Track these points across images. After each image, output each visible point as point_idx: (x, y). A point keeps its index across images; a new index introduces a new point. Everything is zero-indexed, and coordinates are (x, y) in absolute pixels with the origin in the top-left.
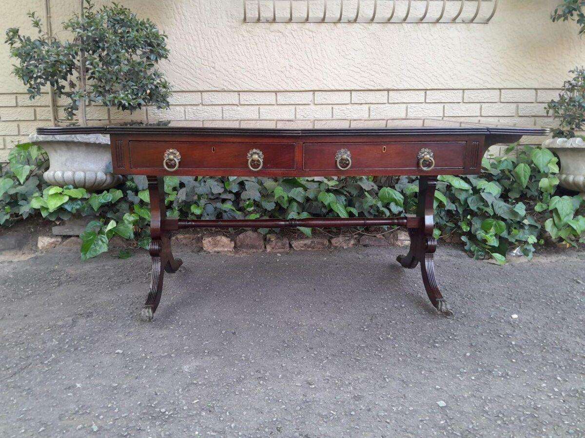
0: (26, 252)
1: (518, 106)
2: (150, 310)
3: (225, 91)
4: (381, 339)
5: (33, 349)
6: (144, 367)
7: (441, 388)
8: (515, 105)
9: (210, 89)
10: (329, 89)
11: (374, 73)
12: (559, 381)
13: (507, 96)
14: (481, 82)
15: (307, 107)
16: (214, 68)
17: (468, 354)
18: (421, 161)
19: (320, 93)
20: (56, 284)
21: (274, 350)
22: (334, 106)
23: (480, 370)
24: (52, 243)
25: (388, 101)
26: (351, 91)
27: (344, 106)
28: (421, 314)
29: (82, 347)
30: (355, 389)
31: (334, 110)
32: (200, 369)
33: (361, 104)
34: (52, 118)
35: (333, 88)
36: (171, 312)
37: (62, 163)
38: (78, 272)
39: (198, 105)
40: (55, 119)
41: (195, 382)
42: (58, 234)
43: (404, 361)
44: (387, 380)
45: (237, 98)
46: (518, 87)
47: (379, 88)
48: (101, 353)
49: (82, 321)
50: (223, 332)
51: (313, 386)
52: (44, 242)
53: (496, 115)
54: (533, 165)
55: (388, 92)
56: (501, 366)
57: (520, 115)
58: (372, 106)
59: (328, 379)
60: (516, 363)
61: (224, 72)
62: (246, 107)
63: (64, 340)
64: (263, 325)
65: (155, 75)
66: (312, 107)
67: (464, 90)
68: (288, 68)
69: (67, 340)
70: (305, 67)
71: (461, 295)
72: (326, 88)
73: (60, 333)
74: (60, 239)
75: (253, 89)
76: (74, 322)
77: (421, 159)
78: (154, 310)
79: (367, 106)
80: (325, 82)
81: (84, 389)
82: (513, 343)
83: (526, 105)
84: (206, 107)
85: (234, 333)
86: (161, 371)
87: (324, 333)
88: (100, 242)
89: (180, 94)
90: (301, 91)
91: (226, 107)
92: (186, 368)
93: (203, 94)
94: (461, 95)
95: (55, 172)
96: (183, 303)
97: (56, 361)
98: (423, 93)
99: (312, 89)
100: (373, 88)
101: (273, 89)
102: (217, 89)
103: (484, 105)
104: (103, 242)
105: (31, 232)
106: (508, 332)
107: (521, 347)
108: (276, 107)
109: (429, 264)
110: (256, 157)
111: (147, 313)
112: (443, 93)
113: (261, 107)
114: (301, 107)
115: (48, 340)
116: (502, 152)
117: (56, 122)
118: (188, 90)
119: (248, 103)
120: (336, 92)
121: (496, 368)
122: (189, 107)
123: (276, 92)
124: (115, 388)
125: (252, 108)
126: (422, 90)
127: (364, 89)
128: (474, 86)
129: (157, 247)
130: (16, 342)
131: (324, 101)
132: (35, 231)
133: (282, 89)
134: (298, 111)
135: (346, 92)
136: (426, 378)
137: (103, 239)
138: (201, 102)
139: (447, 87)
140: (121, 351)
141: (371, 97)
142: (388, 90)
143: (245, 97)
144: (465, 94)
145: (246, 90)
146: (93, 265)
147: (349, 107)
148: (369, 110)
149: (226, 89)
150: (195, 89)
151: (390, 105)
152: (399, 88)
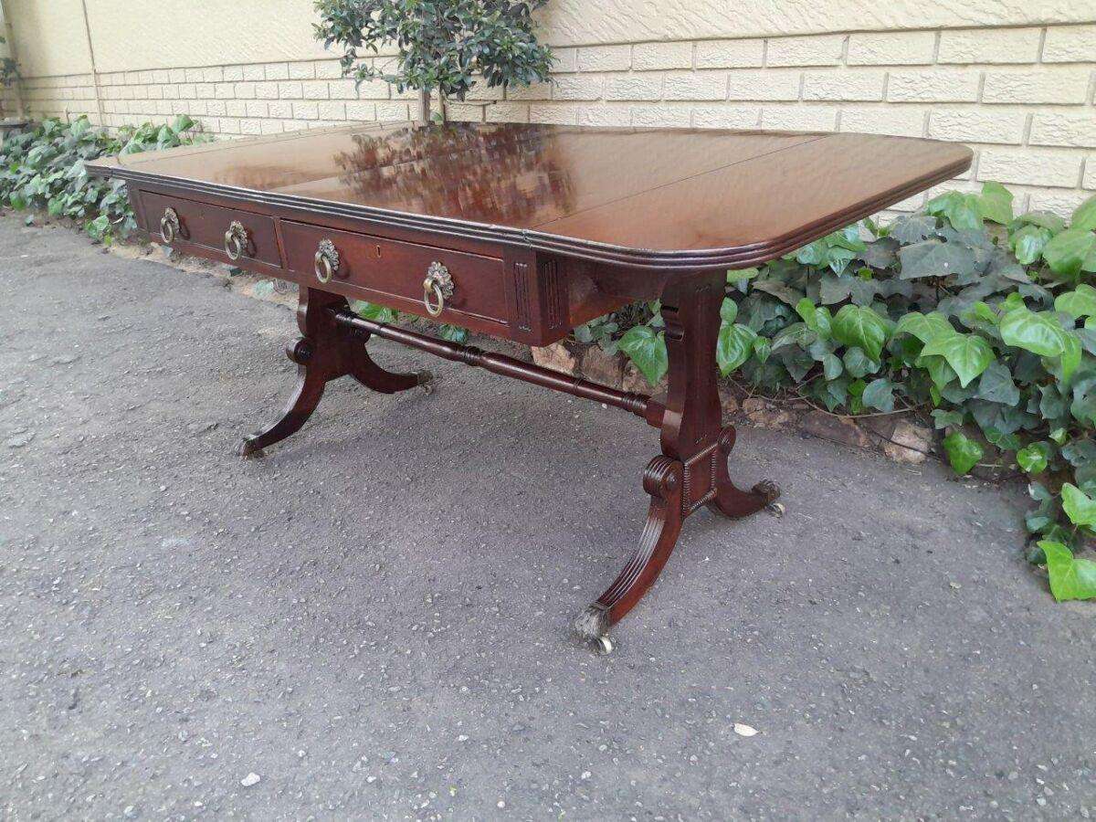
3: (669, 41)
9: (645, 38)
10: (880, 27)
15: (826, 73)
19: (860, 36)
22: (891, 72)
25: (1041, 56)
26: (937, 30)
27: (918, 70)
31: (891, 82)
33: (966, 65)
35: (890, 24)
39: (626, 71)
45: (691, 55)
47: (1014, 20)
55: (1045, 30)
58: (991, 71)
62: (707, 74)
66: (842, 73)
72: (874, 25)
75: (719, 33)
79: (978, 71)
80: (873, 8)
84: (637, 76)
89: (599, 49)
90: (816, 35)
91: (669, 76)
93: (635, 47)
99: (842, 28)
100: (995, 21)
101: (757, 30)
102: (655, 37)
108: (762, 73)
113: (733, 73)
114: (816, 73)
118: (610, 41)
119: (710, 66)
120: (899, 35)
122: (611, 75)
123: (765, 38)
125: (717, 76)
127: (970, 23)
131: (870, 59)
133: (775, 32)
134: (807, 82)
135: (926, 34)
138: (630, 65)
141: (991, 46)
142: (1044, 26)
143: (705, 54)
145: (707, 35)
147: (929, 73)
148: (983, 79)
149: (671, 36)
150: (621, 39)
151: (1044, 70)
152: (1075, 16)
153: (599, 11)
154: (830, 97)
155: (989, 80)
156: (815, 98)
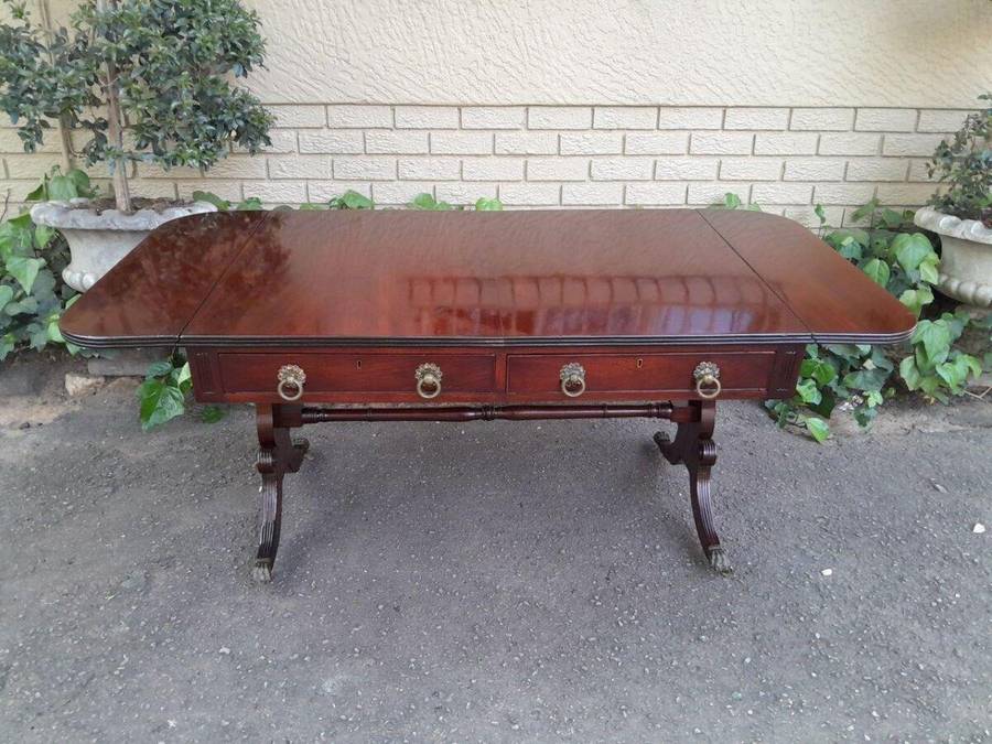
0: (49, 400)
1: (883, 139)
2: (266, 570)
3: (368, 104)
4: (621, 624)
5: (93, 641)
6: (266, 684)
7: (702, 733)
8: (878, 136)
9: (341, 100)
10: (551, 102)
11: (635, 76)
12: (874, 718)
13: (867, 119)
14: (824, 95)
15: (512, 134)
16: (347, 62)
17: (748, 660)
18: (700, 382)
19: (538, 109)
20: (110, 490)
21: (459, 649)
22: (562, 134)
23: (762, 694)
24: (90, 386)
25: (658, 125)
26: (593, 107)
27: (580, 133)
28: (684, 566)
29: (168, 640)
30: (576, 730)
31: (563, 141)
32: (349, 689)
33: (612, 130)
34: (62, 149)
35: (561, 101)
36: (297, 558)
37: (92, 259)
38: (141, 455)
39: (321, 128)
40: (69, 152)
41: (343, 717)
42: (97, 372)
43: (653, 673)
44: (625, 715)
45: (390, 116)
46: (887, 105)
47: (643, 102)
48: (198, 653)
49: (161, 577)
50: (381, 607)
51: (517, 727)
52: (75, 383)
53: (844, 152)
54: (895, 265)
55: (659, 110)
56: (795, 686)
57: (885, 153)
58: (629, 134)
59: (539, 712)
60: (817, 678)
61: (365, 68)
62: (407, 133)
63: (139, 623)
64: (441, 590)
65: (243, 102)
66: (524, 134)
67: (791, 108)
68: (481, 64)
69: (143, 623)
70: (514, 62)
71: (749, 520)
72: (549, 102)
73: (129, 605)
74: (102, 380)
75: (418, 101)
76: (148, 579)
77: (700, 378)
78: (271, 566)
79: (621, 134)
80: (547, 90)
81: (181, 729)
82: (818, 636)
83: (897, 136)
84: (335, 133)
85: (397, 609)
86: (292, 692)
87: (535, 610)
88: (171, 401)
89: (287, 108)
90: (504, 106)
91: (370, 133)
92: (328, 686)
93: (330, 108)
94: (786, 117)
95: (83, 275)
96: (315, 537)
97: (131, 670)
98: (719, 112)
99: (524, 102)
100: (632, 103)
101: (453, 100)
102: (354, 101)
103: (825, 137)
104: (174, 398)
105: (52, 362)
106: (815, 608)
107: (828, 645)
108: (458, 133)
109: (704, 489)
110: (429, 378)
111: (261, 574)
112: (755, 113)
113: (433, 133)
114: (504, 134)
115: (113, 622)
116: (847, 218)
117: (71, 156)
118: (300, 102)
119: (410, 126)
120: (567, 109)
121: (786, 690)
122: (305, 131)
123: (459, 107)
124: (226, 730)
125: (417, 134)
126: (720, 107)
127: (615, 104)
128: (812, 102)
129: (269, 460)
130: (64, 625)
131: (545, 124)
132: (59, 359)
133: (469, 102)
134: (498, 140)
135: (585, 109)
136: (682, 710)
137: (174, 393)
138: (325, 122)
139: (765, 103)
140: (227, 651)
141: (628, 118)
142: (659, 107)
143: (404, 116)
144: (794, 117)
145: (406, 102)
146: (164, 439)
147: (588, 135)
148: (624, 139)
149: (369, 100)
150: (314, 101)
151: (660, 133)
152: (678, 102)
153: (286, 75)
154: (517, 152)
155: (628, 140)
156: (505, 152)
